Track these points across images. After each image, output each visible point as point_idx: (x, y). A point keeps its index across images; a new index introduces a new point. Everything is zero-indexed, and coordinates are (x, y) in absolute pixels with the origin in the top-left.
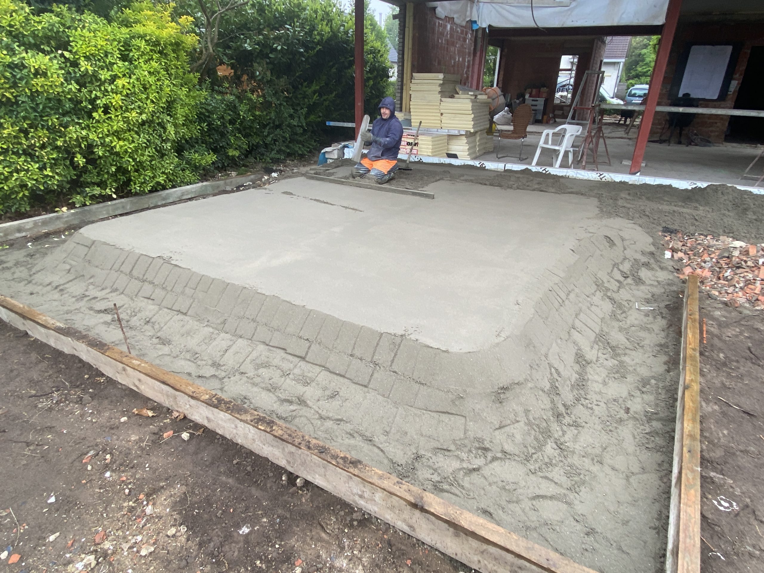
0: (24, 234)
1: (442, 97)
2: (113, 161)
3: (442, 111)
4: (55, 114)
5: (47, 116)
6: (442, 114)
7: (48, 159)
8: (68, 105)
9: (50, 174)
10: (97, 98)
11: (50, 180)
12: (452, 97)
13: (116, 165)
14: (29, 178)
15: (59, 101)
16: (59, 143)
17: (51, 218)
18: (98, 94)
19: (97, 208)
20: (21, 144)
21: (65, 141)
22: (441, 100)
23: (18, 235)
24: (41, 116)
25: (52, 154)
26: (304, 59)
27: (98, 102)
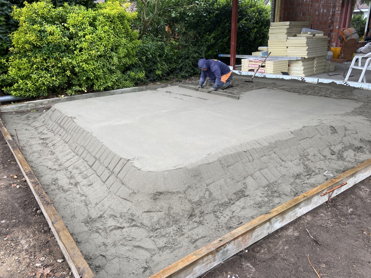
0: (43, 106)
1: (288, 36)
2: (84, 74)
3: (287, 45)
4: (58, 52)
5: (54, 53)
6: (287, 47)
7: (55, 72)
8: (63, 48)
9: (55, 79)
10: (77, 44)
11: (55, 82)
12: (295, 36)
13: (85, 76)
14: (46, 81)
15: (60, 46)
16: (59, 65)
17: (56, 100)
18: (78, 42)
19: (78, 97)
20: (44, 65)
21: (62, 65)
22: (287, 39)
23: (41, 106)
24: (52, 53)
25: (56, 70)
26: (207, 19)
27: (77, 46)
